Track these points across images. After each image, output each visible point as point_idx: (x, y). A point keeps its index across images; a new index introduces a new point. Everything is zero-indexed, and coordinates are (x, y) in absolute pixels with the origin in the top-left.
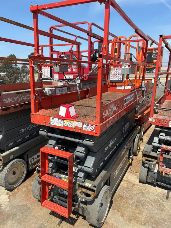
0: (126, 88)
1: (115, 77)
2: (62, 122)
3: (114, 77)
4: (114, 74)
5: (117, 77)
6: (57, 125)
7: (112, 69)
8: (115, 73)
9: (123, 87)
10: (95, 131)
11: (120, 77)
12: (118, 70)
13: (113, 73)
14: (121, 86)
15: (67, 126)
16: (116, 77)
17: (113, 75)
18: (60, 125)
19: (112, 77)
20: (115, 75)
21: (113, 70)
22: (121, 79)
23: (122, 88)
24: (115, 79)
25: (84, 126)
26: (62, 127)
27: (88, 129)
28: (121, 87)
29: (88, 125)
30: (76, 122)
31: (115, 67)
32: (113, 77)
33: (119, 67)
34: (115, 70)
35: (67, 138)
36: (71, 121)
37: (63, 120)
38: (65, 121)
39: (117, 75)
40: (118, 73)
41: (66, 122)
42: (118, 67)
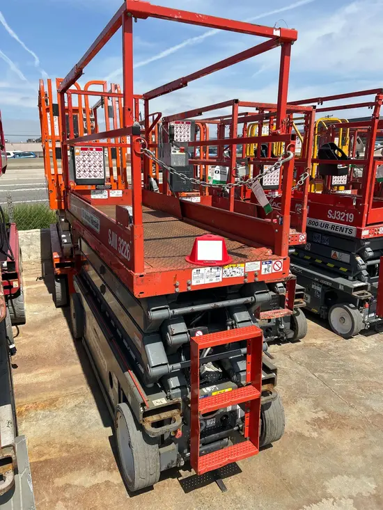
0: (111, 195)
1: (87, 172)
2: (220, 272)
3: (85, 171)
4: (84, 166)
5: (93, 172)
6: (207, 281)
7: (78, 154)
8: (87, 162)
9: (106, 192)
10: (281, 270)
11: (98, 172)
12: (92, 157)
13: (81, 162)
14: (101, 191)
15: (230, 276)
16: (90, 171)
17: (82, 167)
18: (215, 280)
19: (79, 171)
20: (87, 167)
21: (81, 157)
22: (100, 176)
23: (103, 196)
24: (88, 178)
25: (265, 266)
26: (220, 282)
27: (271, 271)
28: (101, 193)
29: (271, 262)
30: (249, 263)
31: (86, 149)
32: (82, 172)
33: (94, 150)
34: (86, 156)
35: (220, 304)
36: (239, 265)
37: (222, 266)
38: (226, 268)
39: (92, 167)
40: (92, 162)
41: (228, 271)
42: (92, 149)
